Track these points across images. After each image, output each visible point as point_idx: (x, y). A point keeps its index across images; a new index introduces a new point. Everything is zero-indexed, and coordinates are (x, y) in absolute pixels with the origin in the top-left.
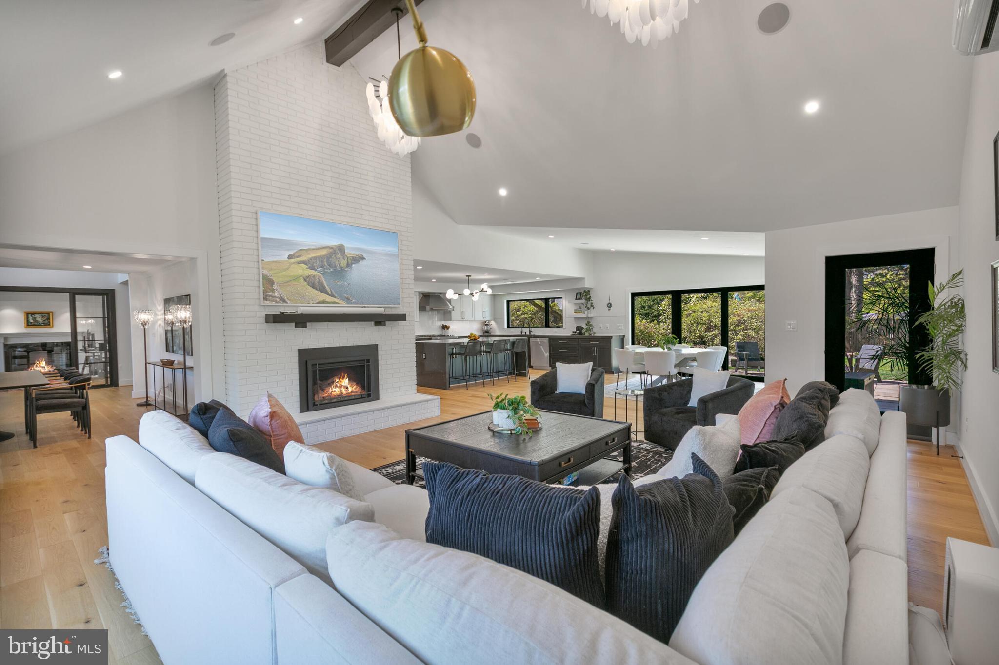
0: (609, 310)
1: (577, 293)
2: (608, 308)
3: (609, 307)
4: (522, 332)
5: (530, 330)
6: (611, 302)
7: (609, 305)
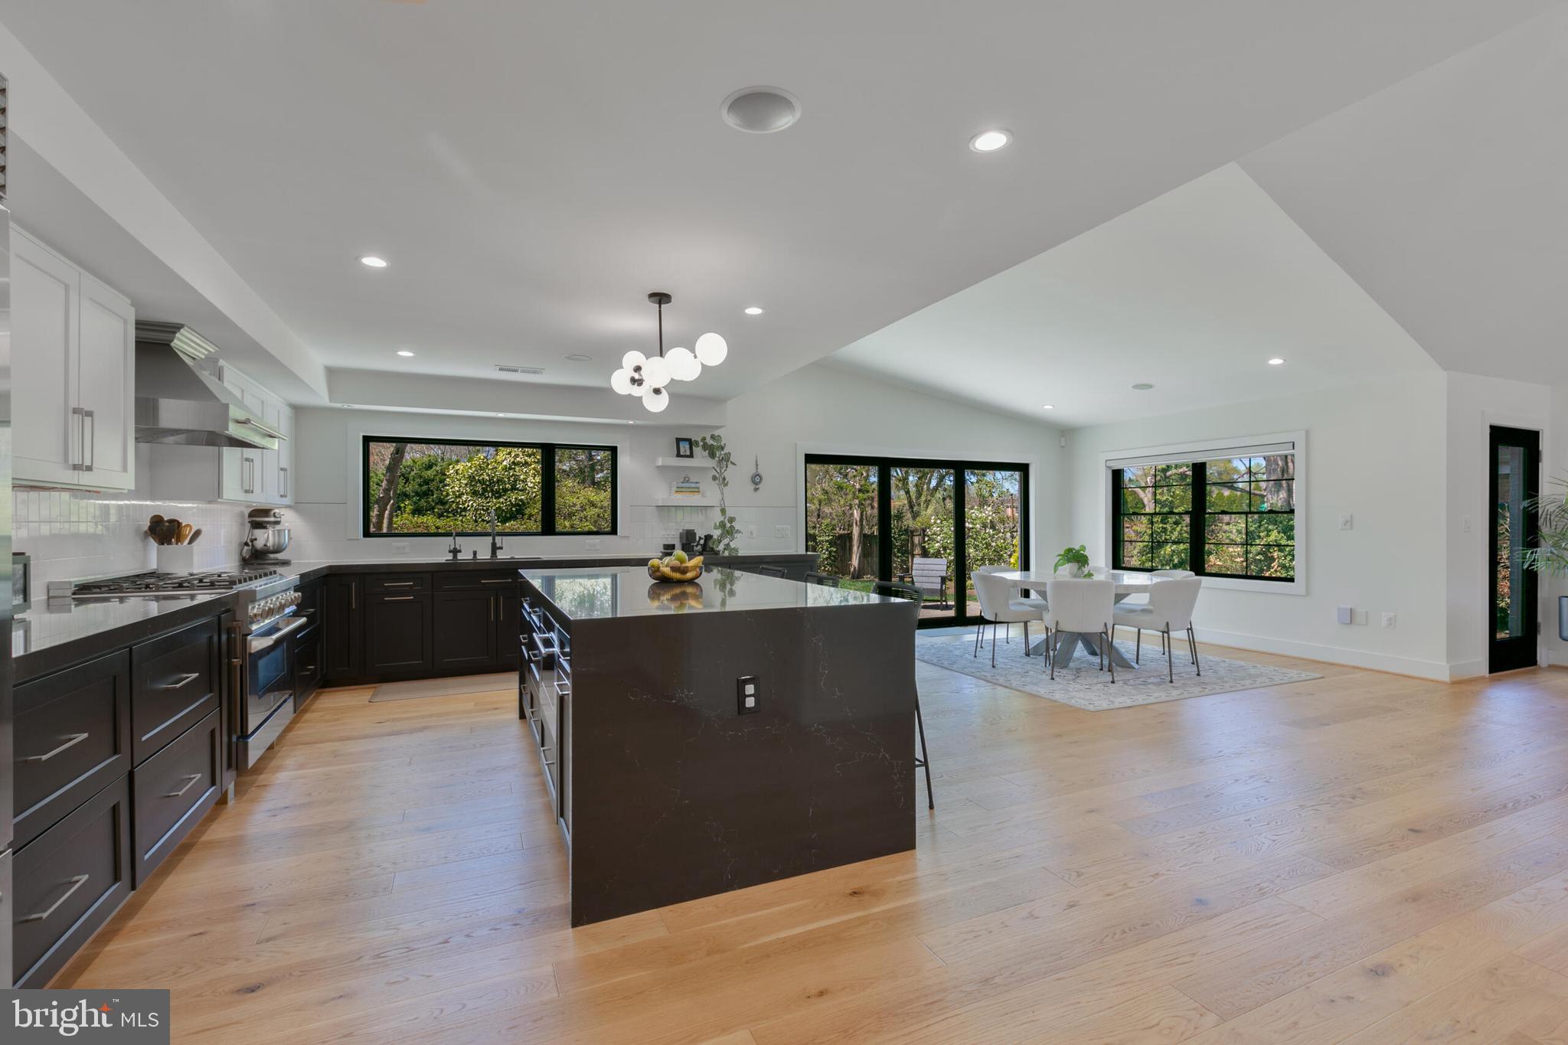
0: (756, 490)
1: (678, 440)
2: (753, 486)
3: (756, 484)
4: (455, 552)
5: (494, 545)
6: (760, 471)
7: (757, 479)
